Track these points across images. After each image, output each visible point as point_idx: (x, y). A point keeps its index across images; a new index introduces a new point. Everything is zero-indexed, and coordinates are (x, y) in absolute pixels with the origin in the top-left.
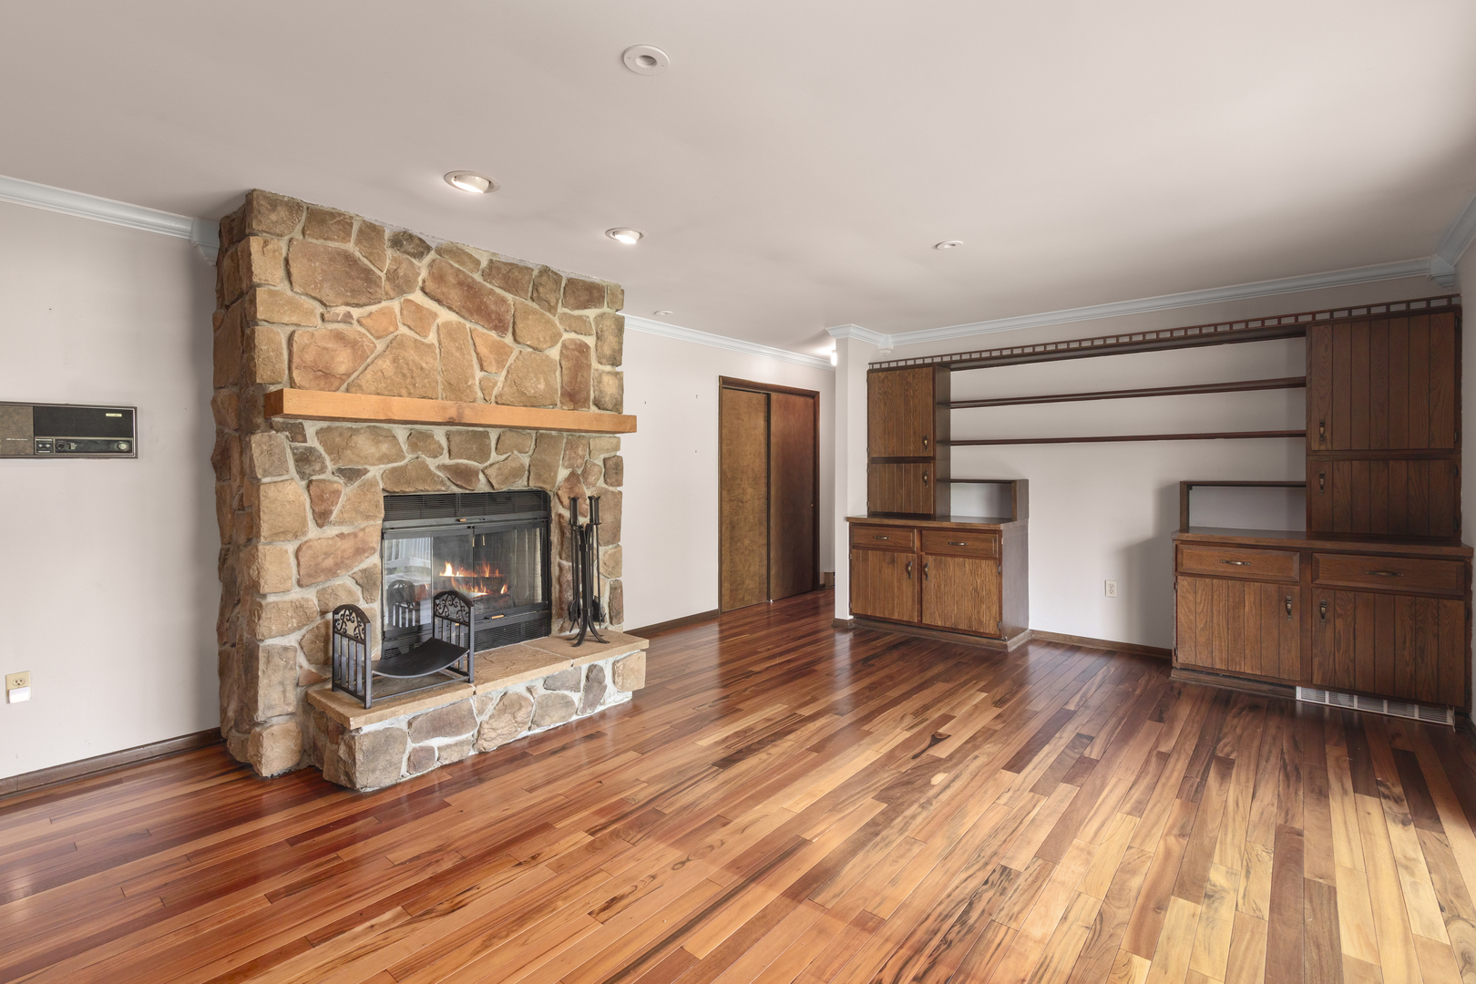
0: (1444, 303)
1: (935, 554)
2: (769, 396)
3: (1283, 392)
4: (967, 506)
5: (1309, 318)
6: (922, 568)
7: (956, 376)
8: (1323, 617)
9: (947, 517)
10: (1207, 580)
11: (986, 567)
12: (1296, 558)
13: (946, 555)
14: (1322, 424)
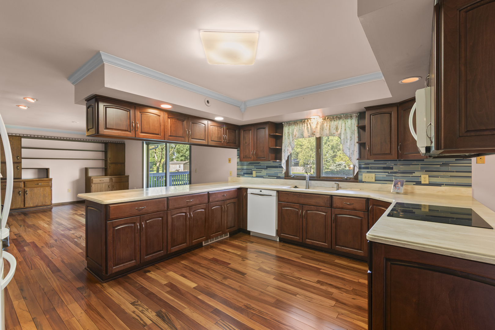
1: (29, 188)
6: (25, 192)
7: (23, 140)
8: (113, 187)
9: (21, 178)
10: (97, 184)
11: (47, 189)
13: (35, 187)
14: (110, 158)
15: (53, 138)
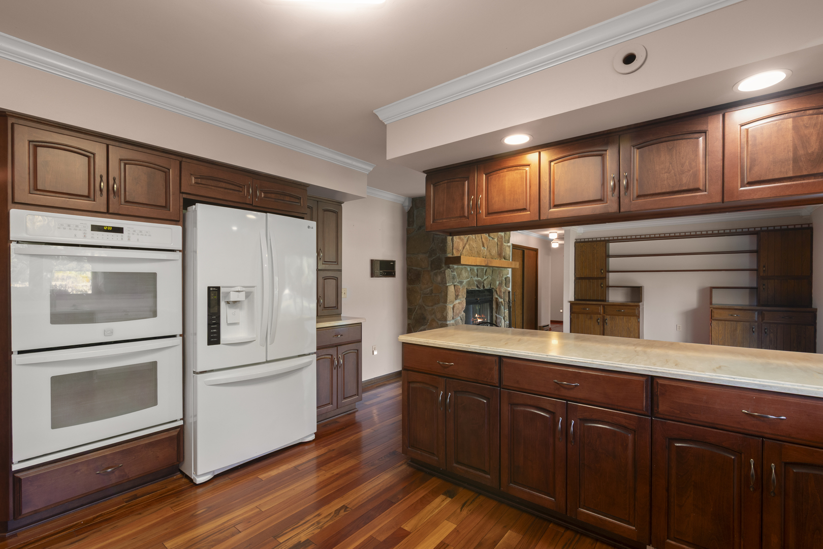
0: (807, 226)
1: (610, 315)
2: (523, 251)
3: (748, 254)
4: (616, 297)
5: (759, 229)
6: (604, 321)
7: (611, 245)
8: (766, 333)
9: (608, 301)
10: (723, 322)
11: (633, 319)
12: (756, 313)
13: (615, 315)
14: (764, 267)
15: (649, 236)
